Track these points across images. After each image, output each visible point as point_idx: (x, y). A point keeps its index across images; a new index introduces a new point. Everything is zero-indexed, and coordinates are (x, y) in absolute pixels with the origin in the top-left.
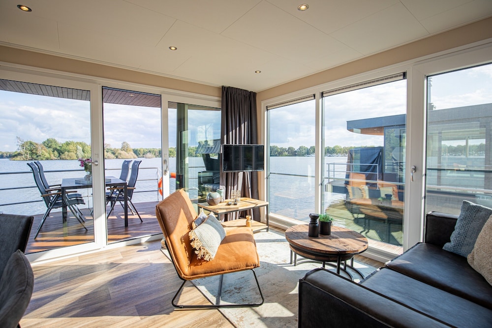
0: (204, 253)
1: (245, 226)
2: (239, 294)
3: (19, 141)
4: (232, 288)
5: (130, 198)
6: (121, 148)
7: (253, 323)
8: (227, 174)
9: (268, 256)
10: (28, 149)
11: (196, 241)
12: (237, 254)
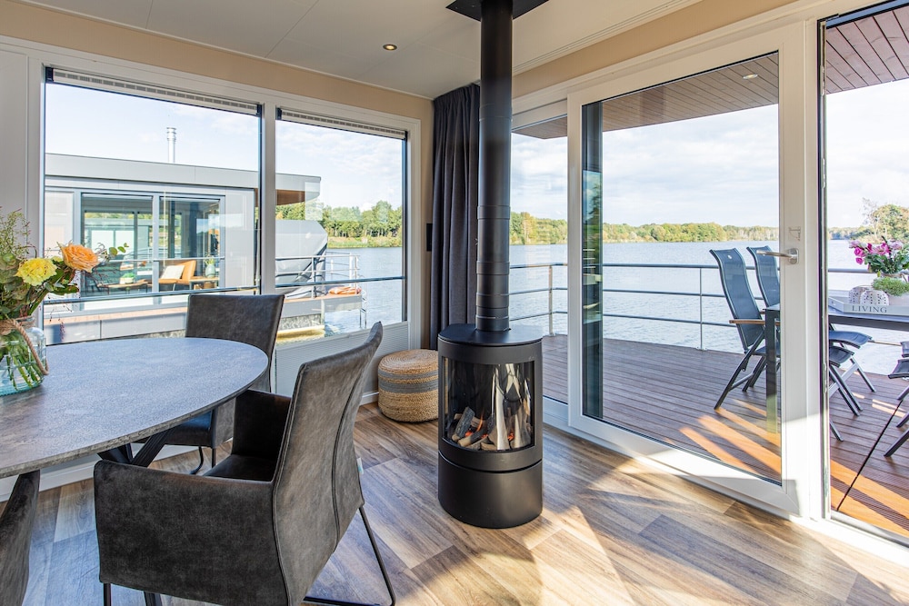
3: (867, 206)
10: (886, 221)
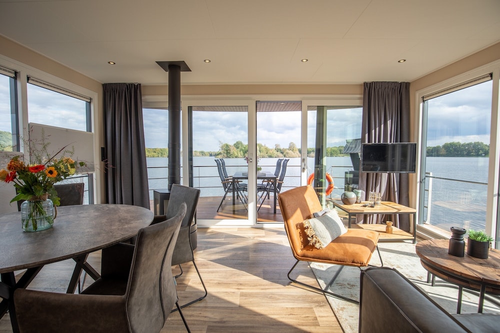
0: (316, 241)
1: (385, 232)
2: (349, 290)
3: (220, 144)
4: (346, 283)
5: (279, 190)
6: (288, 148)
7: (352, 317)
8: (368, 174)
9: (401, 267)
10: (225, 149)
11: (309, 229)
12: (347, 249)
